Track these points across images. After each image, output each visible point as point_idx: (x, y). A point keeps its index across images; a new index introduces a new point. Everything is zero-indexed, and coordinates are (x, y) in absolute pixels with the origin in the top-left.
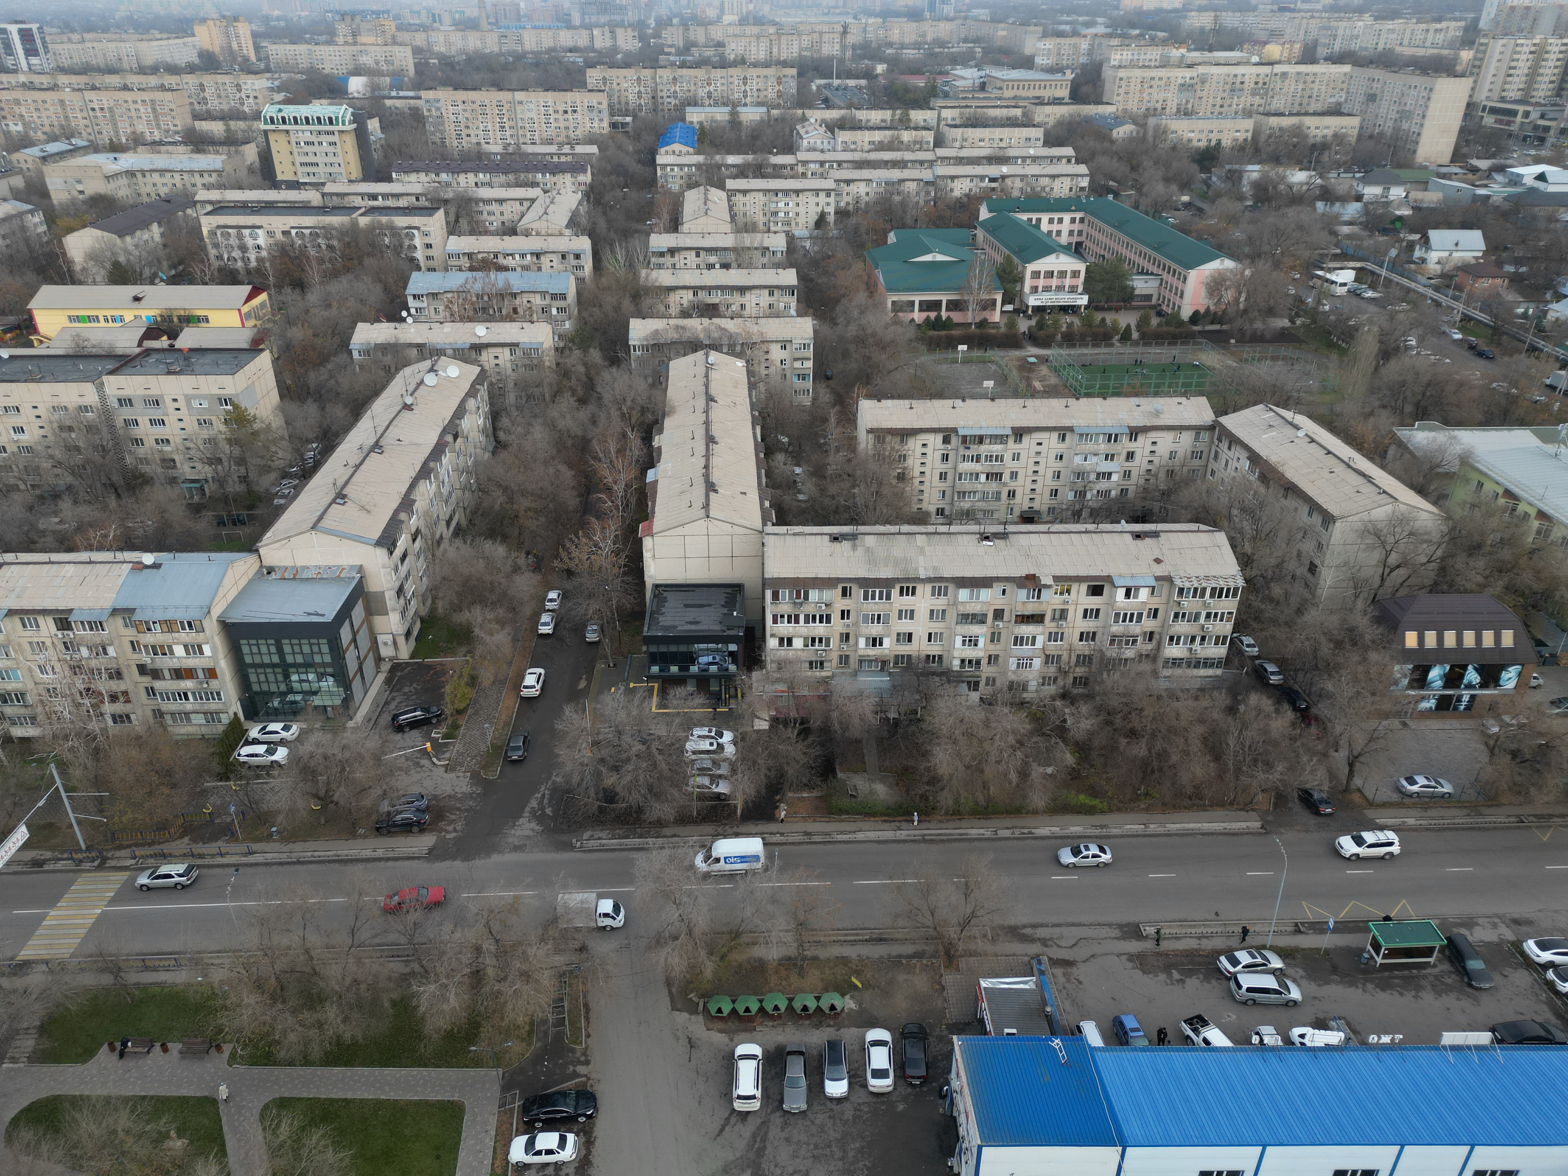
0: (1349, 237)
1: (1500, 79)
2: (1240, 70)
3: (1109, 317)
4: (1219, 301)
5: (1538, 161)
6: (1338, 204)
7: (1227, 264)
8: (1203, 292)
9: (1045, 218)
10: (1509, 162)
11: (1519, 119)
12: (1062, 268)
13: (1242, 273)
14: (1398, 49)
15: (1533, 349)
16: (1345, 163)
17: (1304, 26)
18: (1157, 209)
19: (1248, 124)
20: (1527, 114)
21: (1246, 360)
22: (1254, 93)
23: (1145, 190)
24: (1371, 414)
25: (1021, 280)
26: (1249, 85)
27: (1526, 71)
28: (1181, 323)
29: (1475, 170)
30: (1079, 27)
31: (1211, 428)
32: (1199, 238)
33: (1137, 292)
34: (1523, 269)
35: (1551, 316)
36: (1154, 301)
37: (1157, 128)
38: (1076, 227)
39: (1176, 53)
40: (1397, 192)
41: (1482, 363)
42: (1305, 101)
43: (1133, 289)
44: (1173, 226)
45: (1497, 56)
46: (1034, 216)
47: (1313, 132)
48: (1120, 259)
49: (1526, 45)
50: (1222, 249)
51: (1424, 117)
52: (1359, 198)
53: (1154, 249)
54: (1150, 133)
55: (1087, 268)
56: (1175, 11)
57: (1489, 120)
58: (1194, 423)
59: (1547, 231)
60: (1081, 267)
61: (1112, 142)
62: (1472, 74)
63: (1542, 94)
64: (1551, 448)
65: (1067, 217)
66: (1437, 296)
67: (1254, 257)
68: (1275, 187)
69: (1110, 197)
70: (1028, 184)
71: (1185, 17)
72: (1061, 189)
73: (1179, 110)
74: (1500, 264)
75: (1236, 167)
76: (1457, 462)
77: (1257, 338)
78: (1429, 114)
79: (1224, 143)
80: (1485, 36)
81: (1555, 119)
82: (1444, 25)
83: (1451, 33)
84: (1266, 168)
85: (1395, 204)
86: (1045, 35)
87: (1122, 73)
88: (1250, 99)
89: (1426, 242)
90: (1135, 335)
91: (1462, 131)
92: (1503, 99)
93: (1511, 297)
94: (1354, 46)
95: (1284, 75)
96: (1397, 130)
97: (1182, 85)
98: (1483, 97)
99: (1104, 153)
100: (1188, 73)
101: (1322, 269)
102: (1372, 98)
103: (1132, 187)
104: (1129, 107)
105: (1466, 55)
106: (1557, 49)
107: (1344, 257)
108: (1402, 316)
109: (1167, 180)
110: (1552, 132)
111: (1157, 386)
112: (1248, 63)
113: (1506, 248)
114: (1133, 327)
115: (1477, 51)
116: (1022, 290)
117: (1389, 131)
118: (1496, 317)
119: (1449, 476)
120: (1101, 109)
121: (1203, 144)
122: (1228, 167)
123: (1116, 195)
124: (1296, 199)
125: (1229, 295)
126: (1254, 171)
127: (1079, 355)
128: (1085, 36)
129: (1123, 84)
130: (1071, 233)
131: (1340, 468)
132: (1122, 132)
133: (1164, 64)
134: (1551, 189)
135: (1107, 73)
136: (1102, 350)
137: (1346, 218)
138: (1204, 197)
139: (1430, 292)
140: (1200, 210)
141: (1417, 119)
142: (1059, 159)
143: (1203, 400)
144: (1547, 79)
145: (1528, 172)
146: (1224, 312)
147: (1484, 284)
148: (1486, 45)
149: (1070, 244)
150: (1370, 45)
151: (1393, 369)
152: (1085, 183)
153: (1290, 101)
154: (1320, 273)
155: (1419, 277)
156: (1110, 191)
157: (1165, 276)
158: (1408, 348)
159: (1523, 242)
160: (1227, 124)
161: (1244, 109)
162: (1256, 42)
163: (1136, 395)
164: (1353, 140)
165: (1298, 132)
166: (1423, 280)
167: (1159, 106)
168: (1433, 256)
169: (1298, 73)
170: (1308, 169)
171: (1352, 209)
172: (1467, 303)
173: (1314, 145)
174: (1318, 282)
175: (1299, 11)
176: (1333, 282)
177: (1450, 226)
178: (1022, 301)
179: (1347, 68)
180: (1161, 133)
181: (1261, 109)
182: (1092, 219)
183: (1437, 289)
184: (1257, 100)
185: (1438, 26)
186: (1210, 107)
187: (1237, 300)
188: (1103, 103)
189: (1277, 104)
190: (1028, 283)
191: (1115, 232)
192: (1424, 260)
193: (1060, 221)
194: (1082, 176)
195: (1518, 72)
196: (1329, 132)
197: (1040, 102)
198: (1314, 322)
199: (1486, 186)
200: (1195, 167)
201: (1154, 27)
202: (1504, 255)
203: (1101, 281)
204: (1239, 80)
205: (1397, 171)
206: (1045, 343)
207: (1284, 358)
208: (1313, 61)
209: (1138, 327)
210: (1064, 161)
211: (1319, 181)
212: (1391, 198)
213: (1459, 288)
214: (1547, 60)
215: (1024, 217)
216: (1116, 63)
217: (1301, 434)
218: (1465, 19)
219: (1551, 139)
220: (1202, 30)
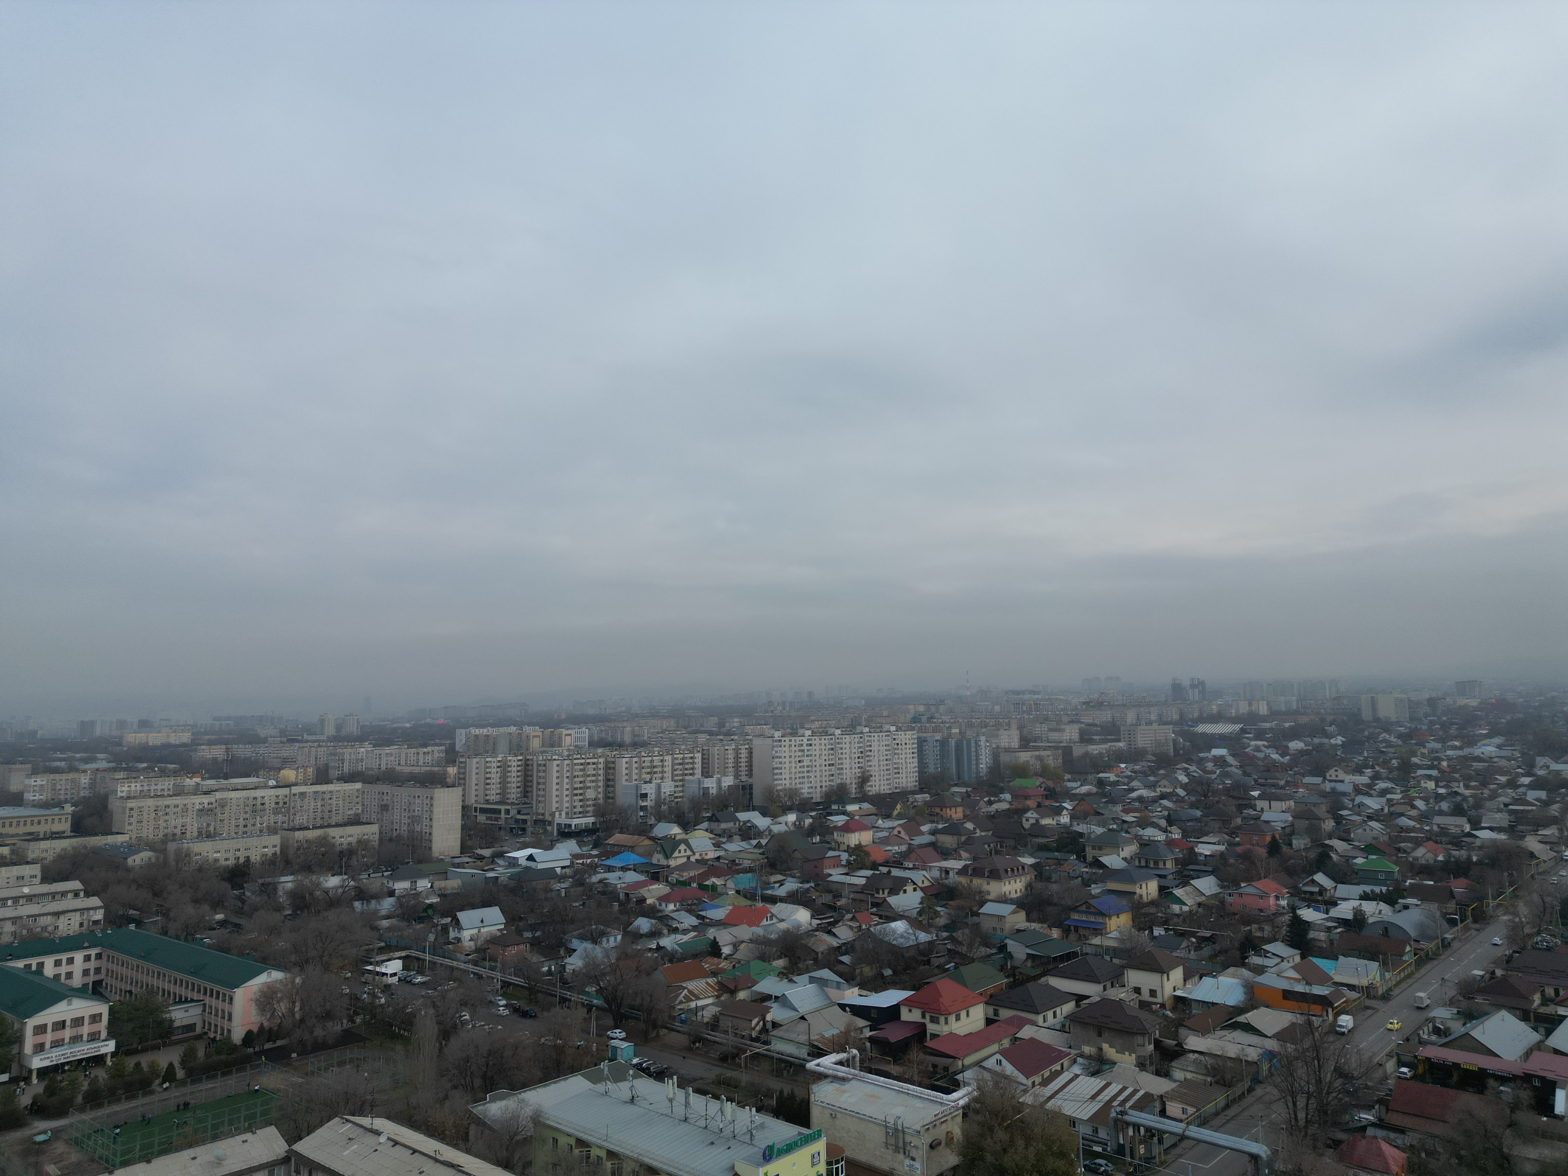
0: (389, 929)
1: (481, 787)
2: (259, 793)
3: (145, 1060)
4: (273, 1015)
5: (525, 846)
6: (373, 902)
7: (277, 975)
8: (253, 1009)
9: (49, 962)
10: (505, 849)
11: (503, 815)
12: (78, 1014)
13: (293, 982)
14: (398, 768)
15: (564, 1000)
16: (373, 864)
17: (313, 754)
18: (189, 933)
19: (276, 840)
20: (508, 812)
21: (313, 1073)
22: (276, 812)
23: (172, 914)
24: (446, 1097)
25: (19, 1040)
26: (270, 804)
27: (498, 780)
28: (234, 1048)
29: (481, 858)
30: (77, 763)
31: (286, 1160)
32: (241, 954)
33: (177, 1024)
34: (538, 934)
35: (569, 968)
36: (199, 1030)
37: (178, 852)
38: (92, 965)
39: (190, 782)
40: (423, 884)
41: (528, 1022)
42: (326, 815)
43: (172, 1021)
44: (209, 946)
45: (474, 771)
46: (34, 962)
47: (339, 841)
48: (152, 991)
49: (494, 762)
50: (267, 962)
51: (431, 820)
52: (391, 893)
53: (192, 973)
54: (172, 857)
55: (111, 1009)
56: (184, 745)
57: (482, 818)
58: (265, 1160)
59: (547, 899)
60: (103, 1009)
61: (128, 870)
62: (460, 785)
63: (514, 796)
64: (600, 1087)
65: (79, 956)
66: (477, 969)
67: (301, 965)
68: (311, 894)
69: (132, 927)
70: (23, 926)
71: (196, 750)
72: (69, 925)
73: (200, 833)
74: (519, 932)
75: (270, 880)
76: (531, 1125)
77: (320, 1047)
78: (435, 817)
79: (253, 859)
80: (462, 756)
81: (528, 814)
82: (429, 749)
83: (436, 755)
84: (300, 878)
85: (424, 894)
86: (35, 772)
87: (131, 804)
88: (273, 819)
89: (457, 923)
90: (180, 1074)
91: (464, 828)
92: (487, 802)
93: (535, 958)
94: (360, 767)
95: (302, 794)
96: (411, 832)
97: (199, 810)
98: (473, 801)
99: (120, 882)
100: (205, 800)
101: (371, 964)
102: (385, 808)
103: (157, 913)
104: (144, 834)
105: (452, 771)
106: (515, 764)
107: (389, 949)
108: (451, 994)
109: (196, 901)
110: (529, 823)
111: (215, 1127)
112: (266, 787)
113: (521, 919)
114: (177, 1065)
115: (459, 767)
116: (20, 1053)
117: (406, 834)
118: (527, 978)
119: (527, 1141)
120: (110, 839)
121: (231, 862)
122: (260, 881)
123: (139, 923)
124: (333, 902)
125: (282, 1007)
126: (287, 882)
127: (109, 1116)
128: (85, 771)
129: (135, 813)
130: (86, 972)
131: (429, 1166)
132: (137, 860)
133: (179, 792)
134: (540, 866)
135: (114, 804)
136: (140, 1101)
137: (384, 913)
138: (240, 912)
139: (471, 967)
140: (238, 926)
141: (426, 822)
142: (64, 894)
143: (272, 1131)
144: (514, 785)
145: (521, 855)
146: (280, 1026)
147: (513, 951)
148: (465, 762)
149: (85, 985)
150: (375, 765)
151: (455, 1047)
152: (99, 915)
153: (312, 816)
154: (369, 968)
155: (459, 955)
156: (131, 920)
157: (207, 1000)
158: (464, 1023)
159: (532, 911)
160: (253, 842)
161: (268, 827)
162: (271, 769)
163: (190, 1146)
164: (376, 844)
165: (324, 841)
166: (463, 957)
167: (178, 831)
168: (466, 934)
169: (315, 792)
170: (341, 874)
171: (388, 904)
172: (503, 971)
173: (341, 852)
174: (370, 977)
175: (307, 741)
176: (384, 974)
177: (473, 907)
178: (21, 1066)
179: (358, 785)
180: (184, 857)
181: (285, 826)
182: (112, 953)
183: (475, 963)
184: (280, 818)
185: (425, 750)
186: (233, 827)
187: (292, 1011)
188: (112, 834)
189: (300, 819)
190: (29, 1042)
191: (141, 962)
192: (459, 940)
193: (71, 961)
194: (95, 909)
195: (493, 781)
196: (353, 840)
197: (34, 837)
198: (374, 1016)
199: (493, 870)
200: (226, 885)
201: (161, 760)
202: (521, 924)
203: (130, 1020)
204: (259, 802)
205: (420, 866)
206: (60, 1111)
207: (351, 1061)
208: (328, 781)
209: (183, 1063)
210: (70, 895)
211: (352, 883)
212: (419, 889)
213: (493, 959)
214: (510, 772)
215: (20, 964)
216: (124, 794)
217: (382, 1139)
218: (444, 745)
219: (530, 830)
220: (215, 760)
